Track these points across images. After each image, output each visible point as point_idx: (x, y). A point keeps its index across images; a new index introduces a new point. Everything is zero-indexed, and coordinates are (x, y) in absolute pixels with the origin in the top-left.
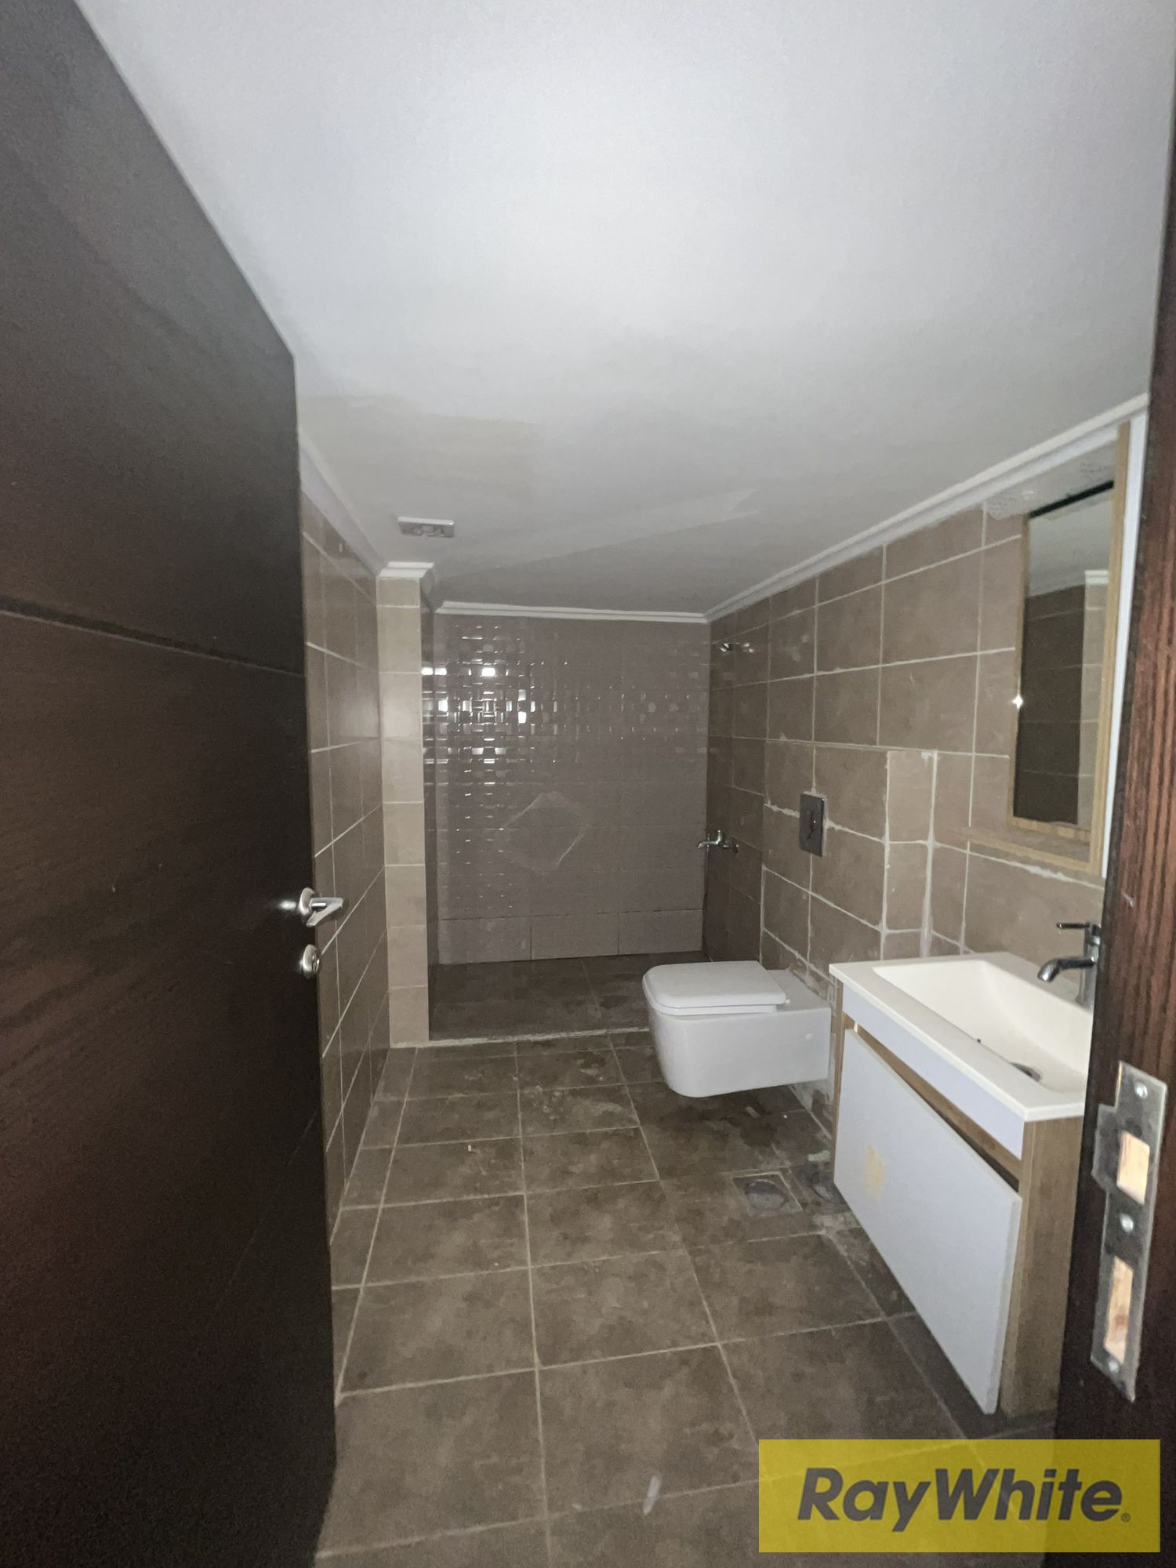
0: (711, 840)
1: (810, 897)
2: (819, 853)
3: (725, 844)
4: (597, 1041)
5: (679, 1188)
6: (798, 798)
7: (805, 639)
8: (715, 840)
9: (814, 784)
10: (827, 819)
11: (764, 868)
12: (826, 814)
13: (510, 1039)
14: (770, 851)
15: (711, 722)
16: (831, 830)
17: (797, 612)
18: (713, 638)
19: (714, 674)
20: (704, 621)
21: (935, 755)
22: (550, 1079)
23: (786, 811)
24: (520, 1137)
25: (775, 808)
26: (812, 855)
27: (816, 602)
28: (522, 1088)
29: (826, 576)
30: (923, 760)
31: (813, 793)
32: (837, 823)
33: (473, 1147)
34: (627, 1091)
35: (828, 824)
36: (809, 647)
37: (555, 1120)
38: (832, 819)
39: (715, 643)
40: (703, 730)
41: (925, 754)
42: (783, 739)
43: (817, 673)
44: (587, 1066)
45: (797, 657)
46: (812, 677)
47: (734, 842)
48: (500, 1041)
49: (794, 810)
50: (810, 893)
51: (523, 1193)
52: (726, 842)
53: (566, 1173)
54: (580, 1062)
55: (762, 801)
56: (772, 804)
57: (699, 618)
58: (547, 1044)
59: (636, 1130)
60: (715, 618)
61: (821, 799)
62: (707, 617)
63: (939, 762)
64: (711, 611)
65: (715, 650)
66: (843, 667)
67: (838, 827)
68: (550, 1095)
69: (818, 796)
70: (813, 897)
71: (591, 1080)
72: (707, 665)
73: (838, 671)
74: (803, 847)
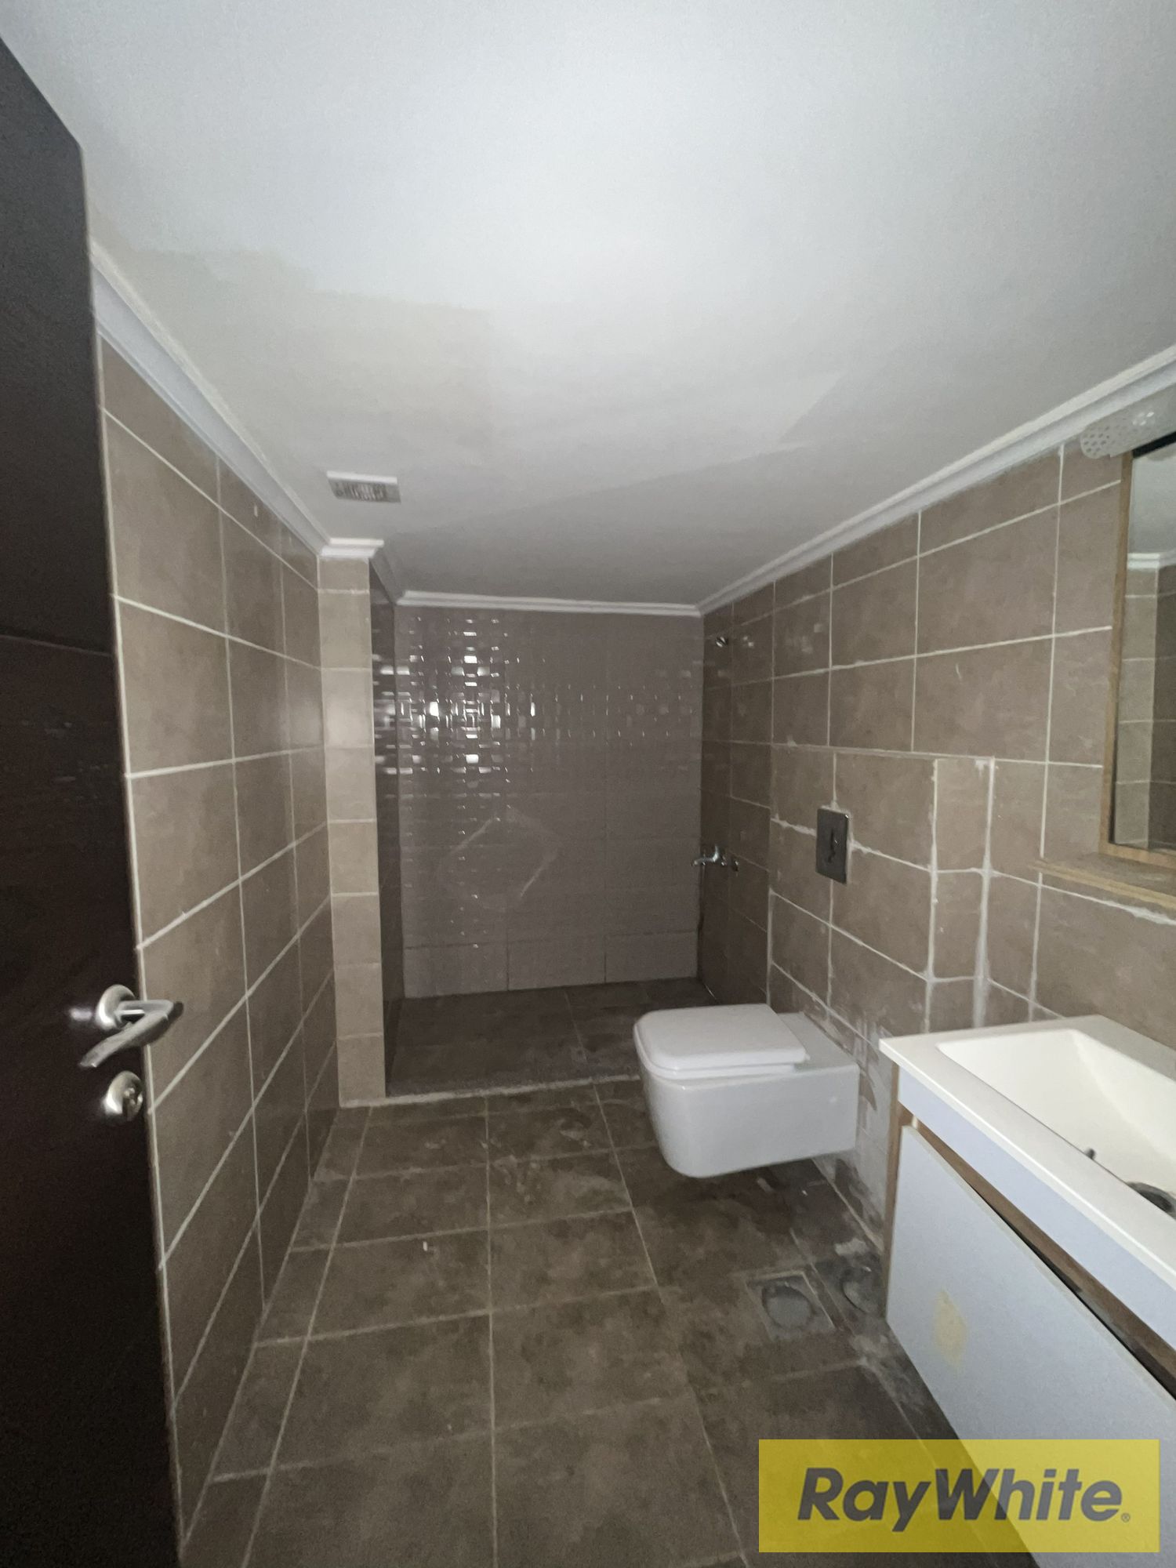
0: (707, 856)
1: (830, 933)
2: (842, 878)
3: (723, 861)
4: (580, 1094)
5: (683, 1299)
6: (815, 815)
7: (817, 628)
8: (712, 856)
9: (835, 798)
10: (853, 840)
11: (771, 892)
12: (851, 834)
13: (483, 1093)
14: (779, 873)
15: (706, 726)
16: (857, 853)
17: (807, 598)
18: (707, 632)
19: (707, 672)
20: (697, 614)
21: (992, 763)
22: (527, 1146)
23: (798, 828)
24: (488, 1227)
25: (785, 824)
26: (832, 880)
27: (832, 585)
28: (493, 1158)
29: (841, 555)
30: (977, 771)
31: (834, 807)
32: (865, 845)
33: (430, 1245)
34: (616, 1160)
35: (852, 845)
36: (823, 637)
37: (530, 1203)
38: (857, 839)
39: (711, 637)
40: (697, 733)
41: (980, 763)
42: (792, 744)
43: (832, 668)
44: (568, 1126)
45: (807, 650)
46: (827, 673)
47: (733, 859)
48: (469, 1095)
49: (809, 827)
50: (831, 926)
51: (490, 1311)
52: (724, 858)
53: (544, 1279)
54: (562, 1121)
55: (767, 815)
56: (781, 819)
57: (692, 611)
58: (522, 1099)
59: (629, 1215)
60: (710, 609)
61: (844, 815)
62: (700, 609)
63: (996, 772)
64: (703, 603)
65: (709, 647)
66: (866, 660)
67: (866, 850)
68: (525, 1166)
69: (839, 811)
70: (833, 930)
71: (575, 1145)
72: (700, 663)
73: (859, 664)
74: (820, 870)
